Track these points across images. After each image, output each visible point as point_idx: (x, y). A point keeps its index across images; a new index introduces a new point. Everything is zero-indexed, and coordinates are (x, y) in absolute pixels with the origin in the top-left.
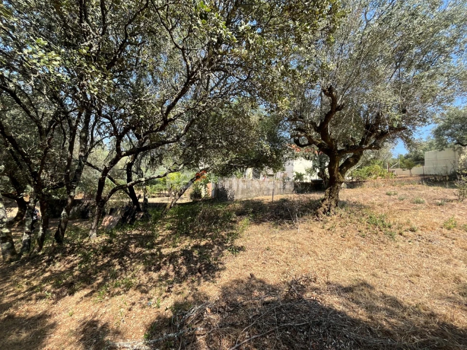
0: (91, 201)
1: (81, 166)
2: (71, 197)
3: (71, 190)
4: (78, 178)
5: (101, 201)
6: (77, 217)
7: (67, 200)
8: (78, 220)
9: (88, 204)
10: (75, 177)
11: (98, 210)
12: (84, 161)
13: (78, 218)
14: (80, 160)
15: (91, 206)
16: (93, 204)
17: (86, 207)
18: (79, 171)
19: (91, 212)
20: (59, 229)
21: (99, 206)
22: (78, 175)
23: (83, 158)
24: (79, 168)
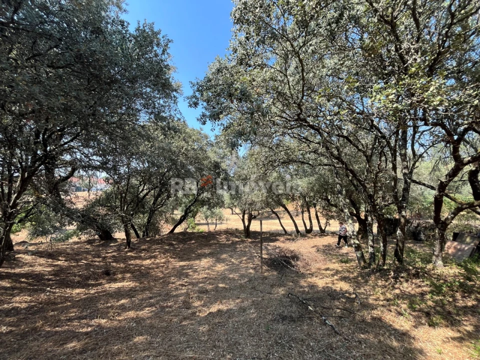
0: (421, 221)
1: (407, 184)
2: (403, 216)
3: (402, 210)
4: (407, 197)
5: (441, 223)
6: (408, 238)
7: (400, 219)
8: (410, 241)
9: (419, 225)
10: (403, 196)
11: (439, 234)
12: (410, 179)
13: (410, 239)
14: (405, 179)
15: (423, 227)
16: (424, 225)
17: (416, 227)
18: (406, 190)
19: (424, 234)
20: (397, 249)
21: (439, 229)
22: (407, 194)
23: (408, 176)
24: (406, 187)
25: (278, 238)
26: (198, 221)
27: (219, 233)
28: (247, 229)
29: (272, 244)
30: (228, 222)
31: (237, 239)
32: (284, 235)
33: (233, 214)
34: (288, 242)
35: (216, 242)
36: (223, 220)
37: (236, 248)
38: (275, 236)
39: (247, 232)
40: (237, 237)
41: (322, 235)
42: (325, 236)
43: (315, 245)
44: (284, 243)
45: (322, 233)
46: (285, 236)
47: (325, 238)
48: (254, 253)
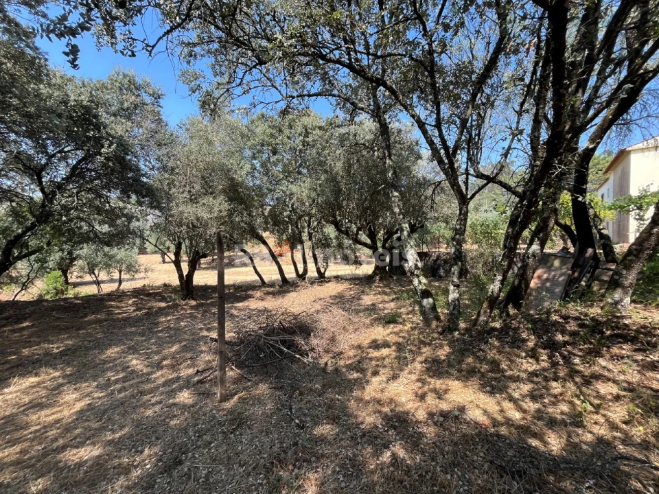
16: (444, 257)
17: (436, 261)
25: (250, 292)
26: (78, 277)
27: (119, 296)
28: (186, 282)
29: (240, 305)
30: (149, 274)
31: (163, 305)
32: (260, 287)
33: (164, 262)
34: (270, 297)
35: (101, 316)
36: (137, 272)
37: (157, 324)
38: (245, 291)
39: (187, 288)
40: (163, 299)
41: (321, 282)
42: (327, 282)
43: (318, 297)
44: (263, 300)
45: (322, 278)
46: (263, 289)
47: (327, 285)
48: (201, 329)
